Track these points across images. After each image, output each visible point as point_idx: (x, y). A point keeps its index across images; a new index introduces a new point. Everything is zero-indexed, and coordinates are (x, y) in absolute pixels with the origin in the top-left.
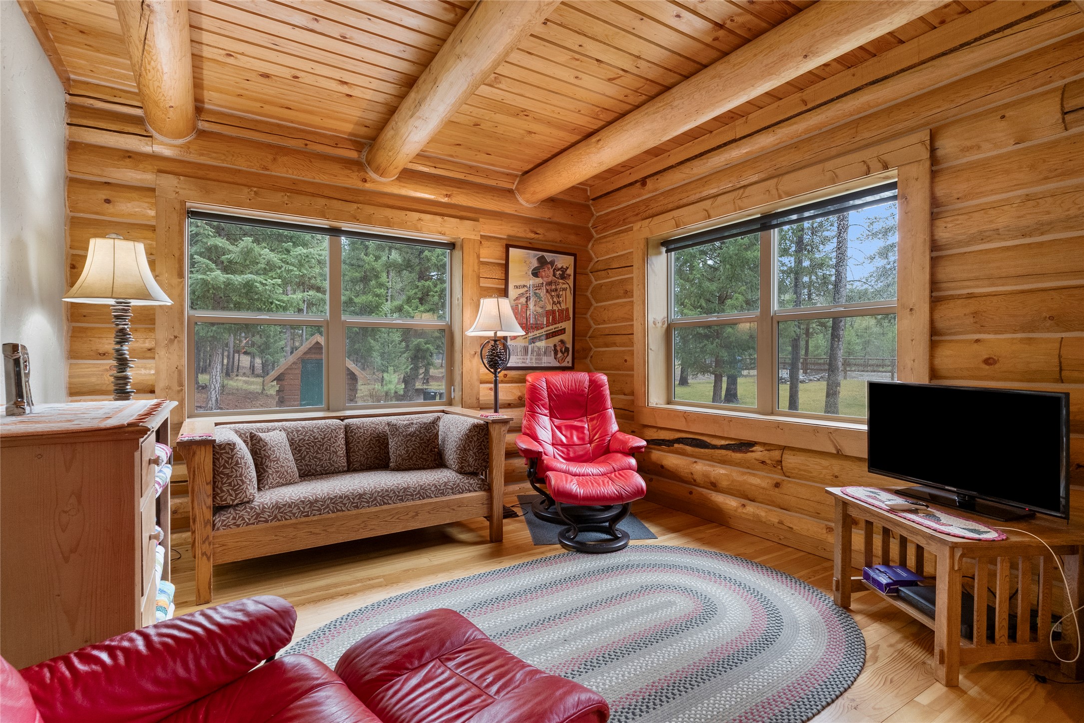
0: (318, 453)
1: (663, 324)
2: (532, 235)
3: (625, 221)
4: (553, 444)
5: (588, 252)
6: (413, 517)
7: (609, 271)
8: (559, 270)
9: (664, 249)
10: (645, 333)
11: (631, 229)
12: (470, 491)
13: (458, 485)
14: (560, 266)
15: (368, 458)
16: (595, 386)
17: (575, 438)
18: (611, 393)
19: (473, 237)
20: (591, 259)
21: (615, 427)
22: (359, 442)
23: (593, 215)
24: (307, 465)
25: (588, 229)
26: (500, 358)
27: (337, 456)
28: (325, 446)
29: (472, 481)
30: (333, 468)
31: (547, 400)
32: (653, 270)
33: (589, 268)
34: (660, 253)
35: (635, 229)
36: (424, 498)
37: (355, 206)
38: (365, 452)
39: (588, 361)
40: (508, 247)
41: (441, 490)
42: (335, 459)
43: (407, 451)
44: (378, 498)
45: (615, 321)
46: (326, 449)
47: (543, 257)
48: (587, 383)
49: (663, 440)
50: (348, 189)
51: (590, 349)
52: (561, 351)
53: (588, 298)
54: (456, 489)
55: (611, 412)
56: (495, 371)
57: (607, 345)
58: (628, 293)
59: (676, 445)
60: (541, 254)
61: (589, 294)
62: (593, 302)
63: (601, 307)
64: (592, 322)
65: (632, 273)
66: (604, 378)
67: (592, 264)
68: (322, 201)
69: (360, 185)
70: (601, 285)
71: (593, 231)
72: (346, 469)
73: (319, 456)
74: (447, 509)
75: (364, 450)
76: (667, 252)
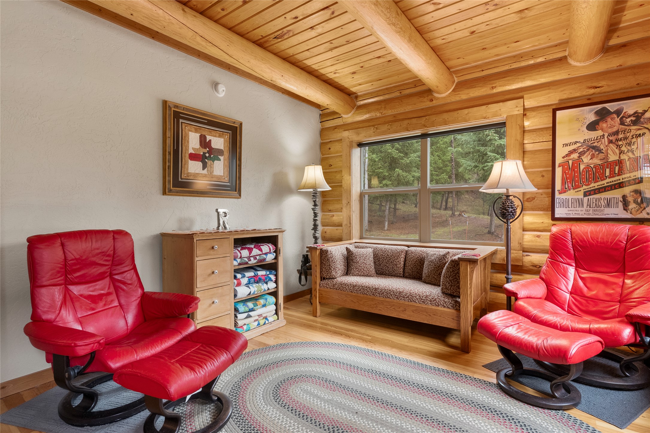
0: (387, 263)
2: (592, 91)
4: (571, 293)
6: (403, 311)
8: (630, 116)
12: (444, 307)
13: (435, 300)
14: (631, 112)
15: (413, 272)
17: (601, 293)
19: (517, 113)
22: (409, 261)
24: (382, 269)
27: (397, 267)
28: (391, 260)
29: (446, 300)
30: (394, 273)
31: (572, 252)
36: (411, 301)
37: (424, 119)
38: (412, 268)
40: (554, 112)
41: (424, 299)
42: (395, 268)
43: (428, 271)
46: (392, 262)
47: (604, 109)
50: (423, 109)
52: (635, 202)
54: (433, 301)
56: (507, 221)
60: (600, 106)
68: (406, 122)
69: (430, 104)
72: (401, 275)
73: (388, 265)
74: (425, 313)
75: (412, 266)
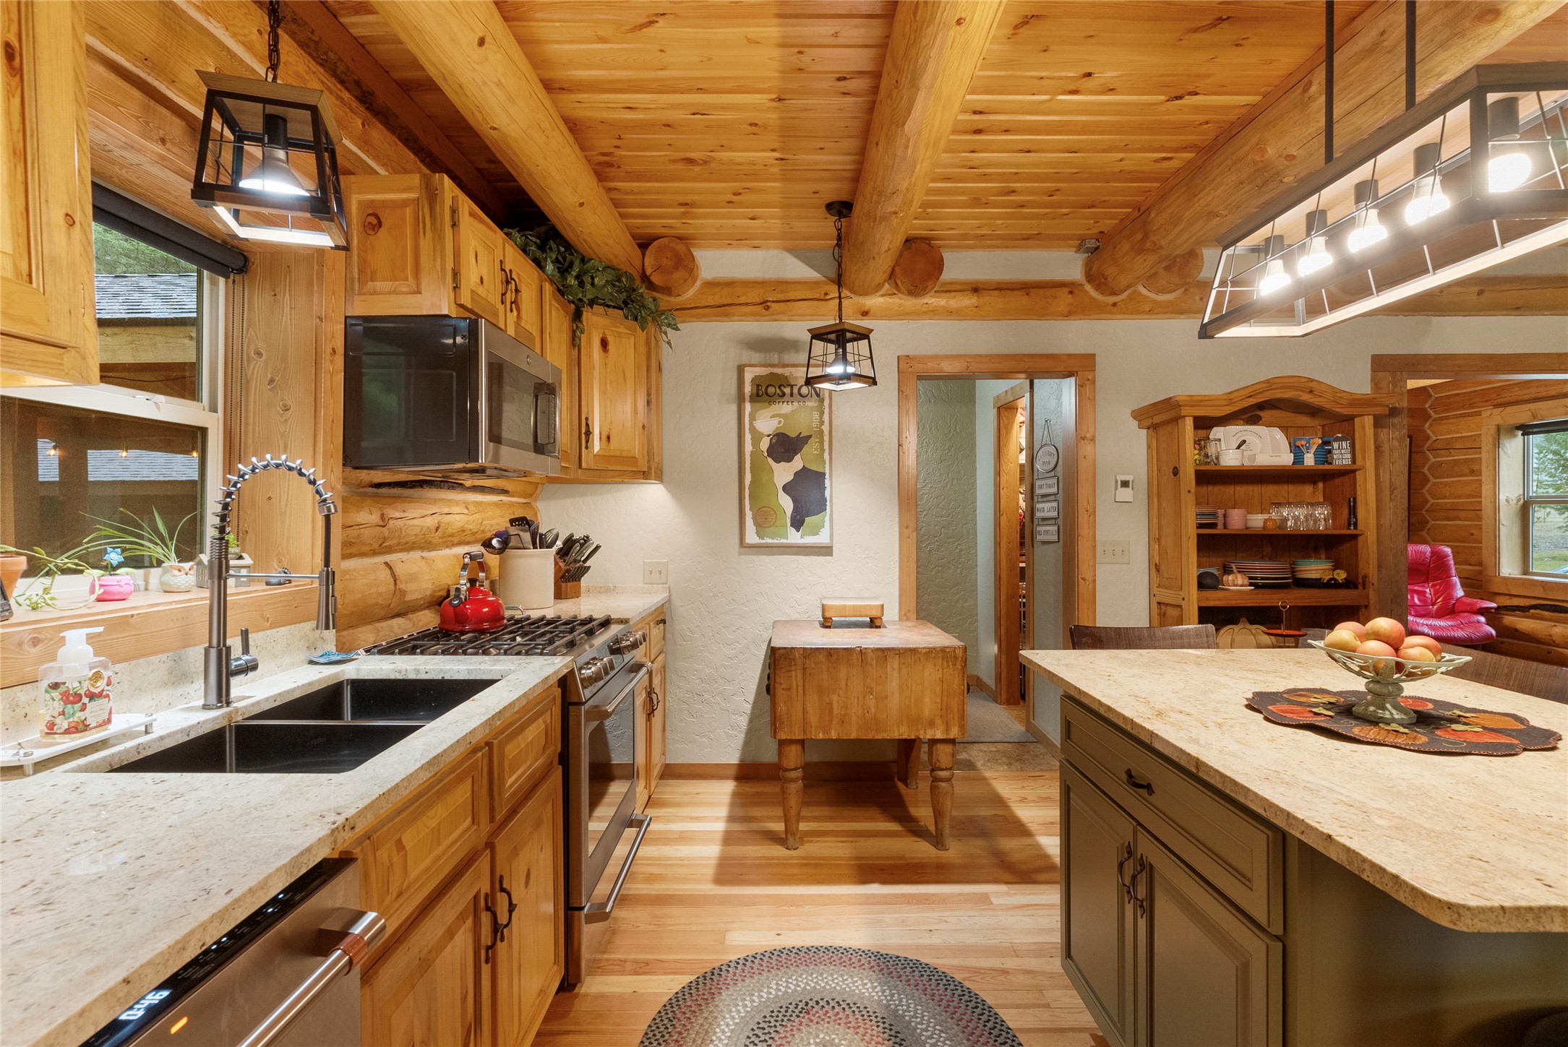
1: (1519, 500)
3: (1471, 406)
5: (1424, 431)
7: (1452, 451)
9: (1520, 433)
10: (1496, 509)
11: (1479, 414)
16: (1439, 558)
17: (1416, 600)
18: (1455, 564)
20: (1428, 438)
21: (1460, 592)
23: (1431, 396)
25: (1425, 410)
32: (1505, 453)
33: (1427, 446)
34: (1515, 436)
35: (1484, 415)
39: (1424, 533)
45: (1460, 497)
48: (1428, 554)
49: (1517, 606)
51: (1427, 522)
53: (1424, 475)
55: (1456, 580)
57: (1448, 519)
58: (1475, 472)
59: (1532, 611)
61: (1425, 470)
62: (1431, 478)
63: (1441, 483)
64: (1429, 497)
65: (1480, 453)
66: (1448, 550)
67: (1429, 442)
70: (1441, 463)
71: (1431, 412)
76: (1523, 435)
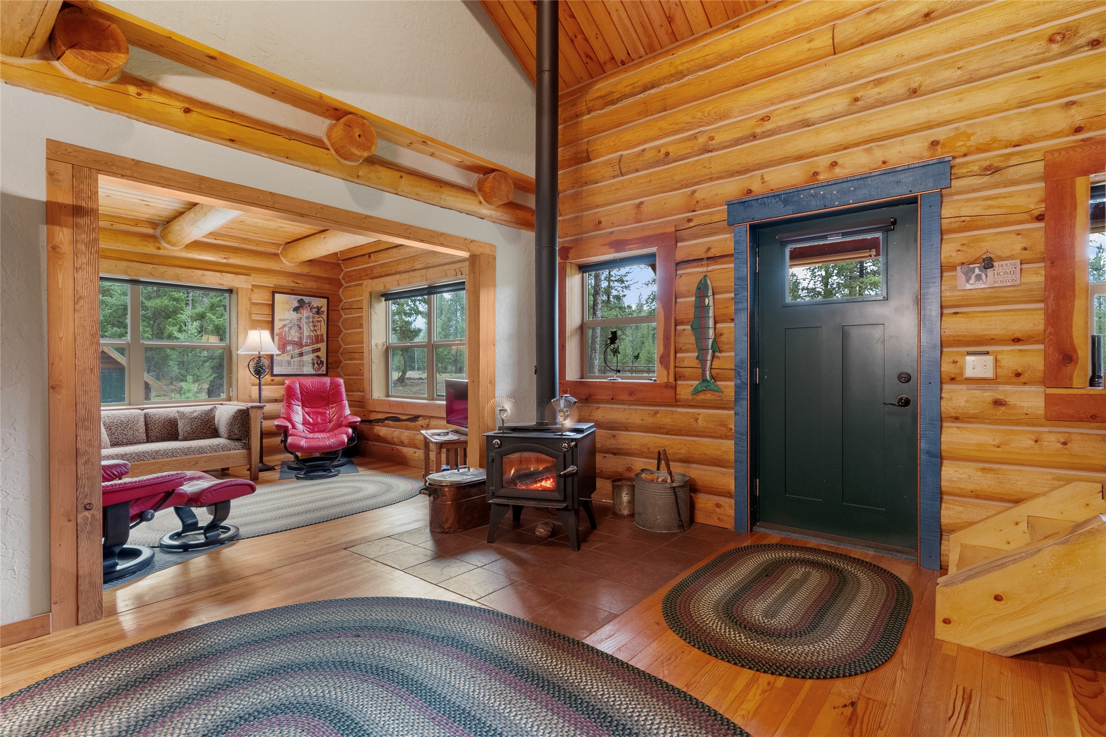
0: (124, 430)
1: (383, 345)
2: (294, 285)
3: (360, 279)
4: (303, 424)
5: (339, 295)
6: (194, 465)
7: (352, 310)
8: (315, 308)
9: (383, 299)
10: (370, 352)
11: (361, 285)
12: (235, 450)
13: (227, 446)
14: (316, 306)
15: (162, 434)
16: (335, 387)
17: (319, 420)
18: (346, 391)
19: (246, 286)
20: (341, 301)
21: (348, 412)
22: (155, 424)
23: (343, 270)
24: (116, 438)
25: (339, 279)
26: (262, 368)
27: (139, 433)
28: (129, 426)
29: (236, 444)
30: (135, 440)
31: (300, 396)
32: (375, 313)
33: (341, 306)
34: (381, 301)
35: (364, 285)
37: (152, 266)
38: (160, 430)
39: (339, 370)
40: (273, 293)
41: (214, 449)
42: (137, 434)
43: (192, 428)
44: (169, 453)
45: (355, 343)
46: (130, 428)
47: (302, 299)
48: (328, 384)
49: (379, 419)
50: (145, 254)
51: (341, 362)
52: (317, 363)
53: (339, 327)
54: (224, 448)
55: (346, 403)
56: (260, 377)
57: (350, 359)
58: (361, 326)
59: (386, 422)
60: (300, 297)
61: (340, 324)
62: (343, 330)
63: (348, 333)
64: (342, 343)
65: (362, 312)
66: (341, 381)
67: (342, 304)
68: (125, 264)
69: (155, 252)
70: (347, 319)
71: (343, 281)
72: (145, 441)
73: (125, 432)
74: (219, 460)
75: (159, 428)
76: (385, 300)
